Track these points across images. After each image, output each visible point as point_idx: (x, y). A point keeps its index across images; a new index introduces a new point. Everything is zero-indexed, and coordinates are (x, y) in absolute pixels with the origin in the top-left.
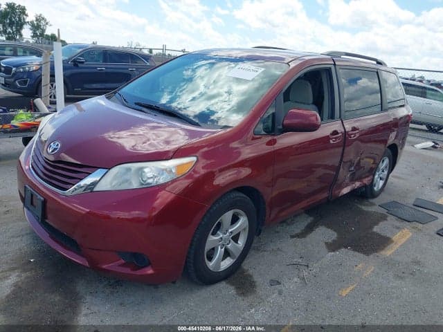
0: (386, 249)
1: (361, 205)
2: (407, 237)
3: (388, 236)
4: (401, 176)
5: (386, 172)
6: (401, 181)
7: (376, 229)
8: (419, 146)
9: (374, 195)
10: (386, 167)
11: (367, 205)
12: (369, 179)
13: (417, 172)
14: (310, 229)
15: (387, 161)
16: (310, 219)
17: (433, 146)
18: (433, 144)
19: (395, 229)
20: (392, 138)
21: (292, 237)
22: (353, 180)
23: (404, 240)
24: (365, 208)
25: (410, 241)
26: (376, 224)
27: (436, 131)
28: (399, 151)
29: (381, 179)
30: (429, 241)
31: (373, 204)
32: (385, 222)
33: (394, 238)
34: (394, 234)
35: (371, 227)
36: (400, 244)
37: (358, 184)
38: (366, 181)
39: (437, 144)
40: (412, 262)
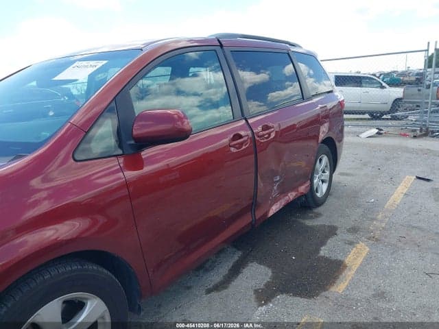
0: (338, 281)
1: (304, 219)
2: (364, 255)
3: (339, 258)
4: (348, 172)
5: (328, 173)
6: (349, 178)
7: (324, 252)
8: (364, 135)
9: (318, 203)
10: (326, 166)
11: (312, 218)
12: (306, 185)
13: (365, 164)
14: (235, 271)
15: (325, 159)
16: (237, 255)
17: (377, 133)
18: (377, 131)
19: (347, 246)
20: (324, 131)
21: (209, 291)
22: (283, 192)
23: (360, 260)
24: (309, 223)
25: (368, 260)
26: (323, 243)
27: (379, 118)
28: (337, 144)
29: (323, 181)
30: (392, 254)
31: (318, 215)
32: (335, 238)
33: (347, 261)
34: (346, 254)
35: (318, 250)
36: (355, 268)
37: (291, 196)
38: (302, 189)
39: (381, 130)
40: (374, 296)
